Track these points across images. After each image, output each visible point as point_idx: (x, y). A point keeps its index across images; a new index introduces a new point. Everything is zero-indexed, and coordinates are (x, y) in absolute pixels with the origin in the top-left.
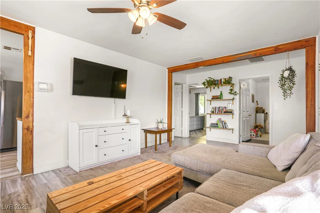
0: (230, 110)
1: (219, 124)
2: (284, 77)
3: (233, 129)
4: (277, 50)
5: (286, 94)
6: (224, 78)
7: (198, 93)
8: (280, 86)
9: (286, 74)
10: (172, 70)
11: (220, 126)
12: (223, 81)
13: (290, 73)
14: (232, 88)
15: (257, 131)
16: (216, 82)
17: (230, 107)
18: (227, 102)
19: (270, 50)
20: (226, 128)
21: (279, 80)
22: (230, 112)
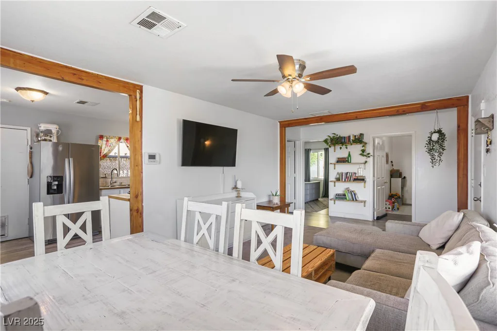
0: (362, 176)
1: (347, 196)
2: (432, 141)
3: (365, 202)
4: (424, 107)
5: (434, 161)
6: (353, 135)
7: (309, 149)
8: (427, 150)
9: (435, 137)
10: (286, 124)
11: (348, 197)
12: (352, 138)
13: (440, 136)
14: (363, 148)
15: (394, 203)
16: (343, 140)
17: (361, 173)
18: (358, 166)
19: (416, 107)
20: (356, 200)
21: (427, 144)
22: (362, 180)
